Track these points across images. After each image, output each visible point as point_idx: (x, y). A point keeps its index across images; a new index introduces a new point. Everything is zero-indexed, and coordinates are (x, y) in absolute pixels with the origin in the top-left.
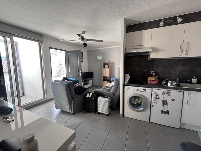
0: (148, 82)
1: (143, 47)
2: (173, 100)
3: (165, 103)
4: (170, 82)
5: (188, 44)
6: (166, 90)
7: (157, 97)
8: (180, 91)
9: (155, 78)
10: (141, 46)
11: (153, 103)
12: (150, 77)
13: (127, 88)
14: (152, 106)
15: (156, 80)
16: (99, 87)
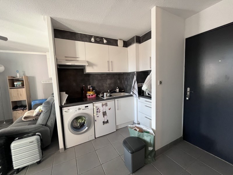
0: (87, 97)
1: (78, 59)
2: (109, 109)
3: (104, 114)
4: (105, 94)
5: (112, 62)
6: (104, 102)
7: (98, 111)
8: (112, 100)
9: (93, 92)
10: (75, 58)
11: (96, 118)
12: (88, 92)
13: (66, 110)
14: (95, 121)
15: (94, 94)
16: (5, 123)
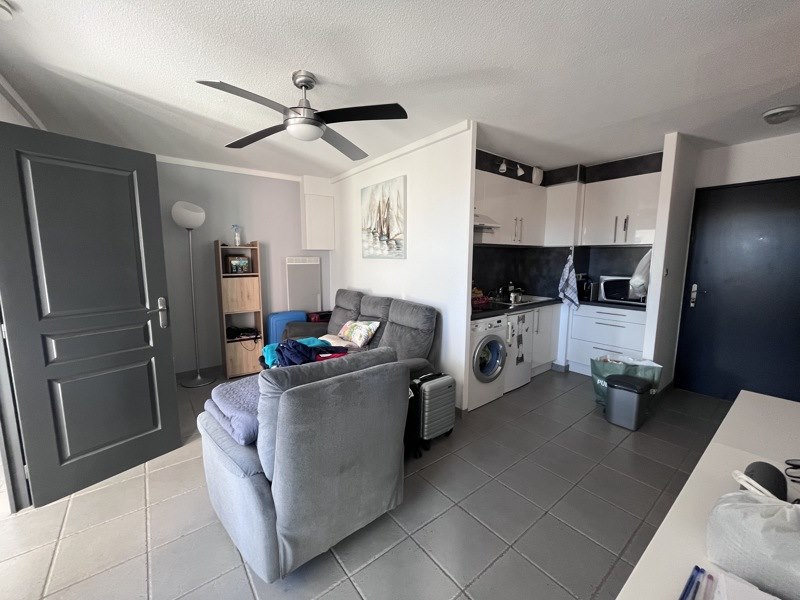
2: (527, 331)
3: (520, 340)
5: (521, 220)
7: (512, 332)
16: (199, 377)
